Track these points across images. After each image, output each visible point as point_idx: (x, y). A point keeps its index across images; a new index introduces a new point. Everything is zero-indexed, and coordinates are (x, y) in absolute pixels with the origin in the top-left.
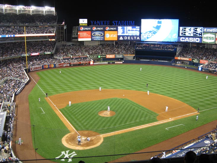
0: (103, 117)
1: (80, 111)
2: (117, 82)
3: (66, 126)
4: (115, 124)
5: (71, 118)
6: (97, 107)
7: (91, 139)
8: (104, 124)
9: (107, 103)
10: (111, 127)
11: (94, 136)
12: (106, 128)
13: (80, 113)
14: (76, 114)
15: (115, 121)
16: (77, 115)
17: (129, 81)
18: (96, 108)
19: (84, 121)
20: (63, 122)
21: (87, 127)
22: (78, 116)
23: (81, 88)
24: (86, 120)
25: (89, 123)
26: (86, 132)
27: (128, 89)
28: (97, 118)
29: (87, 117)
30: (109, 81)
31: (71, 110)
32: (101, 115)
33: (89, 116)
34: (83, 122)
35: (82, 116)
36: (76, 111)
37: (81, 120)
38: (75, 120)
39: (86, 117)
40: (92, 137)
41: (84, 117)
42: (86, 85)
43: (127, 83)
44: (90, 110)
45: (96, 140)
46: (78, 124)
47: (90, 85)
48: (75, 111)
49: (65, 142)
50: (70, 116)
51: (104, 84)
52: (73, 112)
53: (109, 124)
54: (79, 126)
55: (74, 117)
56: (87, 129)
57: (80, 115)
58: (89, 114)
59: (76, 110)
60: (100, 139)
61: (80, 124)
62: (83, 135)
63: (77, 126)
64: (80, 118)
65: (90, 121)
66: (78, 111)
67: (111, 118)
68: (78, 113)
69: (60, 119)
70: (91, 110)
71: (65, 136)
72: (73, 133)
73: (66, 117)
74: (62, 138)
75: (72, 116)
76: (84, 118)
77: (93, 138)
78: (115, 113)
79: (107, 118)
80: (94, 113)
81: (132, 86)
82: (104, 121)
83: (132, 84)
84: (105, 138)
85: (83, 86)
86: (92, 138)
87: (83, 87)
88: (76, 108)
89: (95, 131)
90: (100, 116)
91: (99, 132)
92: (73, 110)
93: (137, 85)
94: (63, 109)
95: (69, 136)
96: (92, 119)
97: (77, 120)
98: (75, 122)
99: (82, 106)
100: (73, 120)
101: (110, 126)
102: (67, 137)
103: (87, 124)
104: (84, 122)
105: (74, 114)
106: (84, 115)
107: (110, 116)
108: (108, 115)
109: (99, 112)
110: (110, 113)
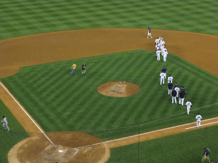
0: (110, 98)
1: (52, 84)
2: (145, 10)
3: (19, 119)
4: (139, 116)
5: (32, 100)
7: (81, 151)
8: (112, 114)
9: (120, 63)
10: (131, 121)
11: (88, 144)
12: (115, 126)
13: (53, 87)
14: (44, 91)
15: (140, 108)
16: (44, 94)
17: (175, 8)
18: (92, 75)
19: (63, 107)
20: (11, 110)
21: (71, 122)
22: (48, 95)
23: (54, 26)
24: (68, 107)
25: (74, 112)
26: (68, 136)
27: (172, 28)
28: (96, 101)
29: (71, 99)
30: (125, 8)
31: (31, 81)
32: (104, 93)
33: (76, 94)
34: (59, 110)
35: (57, 96)
36: (43, 83)
37: (54, 104)
38: (42, 104)
39: (68, 97)
40: (83, 147)
41: (62, 97)
42: (66, 19)
43: (169, 14)
45: (93, 155)
46: (47, 116)
47: (78, 18)
48: (39, 82)
49: (17, 160)
50: (27, 95)
51: (112, 16)
52: (35, 86)
53: (123, 116)
54: (52, 122)
55: (37, 99)
56: (71, 128)
57: (53, 92)
58: (74, 91)
59: (43, 80)
60: (103, 151)
61: (53, 116)
62: (59, 142)
63: (45, 121)
64: (53, 100)
65: (79, 109)
66: (48, 83)
67: (130, 99)
68: (48, 87)
69: (4, 104)
71: (16, 146)
72: (35, 138)
73: (19, 99)
74: (9, 149)
75: (33, 96)
76: (63, 101)
77: (86, 149)
78: (140, 88)
79: (119, 99)
80: (87, 89)
81: (180, 21)
82: (112, 109)
83: (182, 15)
85: (60, 20)
86: (84, 150)
87: (60, 22)
88: (43, 76)
89: (90, 134)
90: (103, 96)
91: (99, 135)
92: (35, 82)
93: (194, 19)
94: (11, 78)
95: (26, 145)
96: (82, 104)
97: (46, 104)
98: (41, 110)
99: (58, 69)
100: (36, 104)
101: (126, 119)
102: (20, 148)
103: (70, 116)
104: (65, 110)
105: (39, 90)
106: (62, 93)
107: (126, 95)
108: (121, 93)
109: (100, 85)
110: (127, 88)
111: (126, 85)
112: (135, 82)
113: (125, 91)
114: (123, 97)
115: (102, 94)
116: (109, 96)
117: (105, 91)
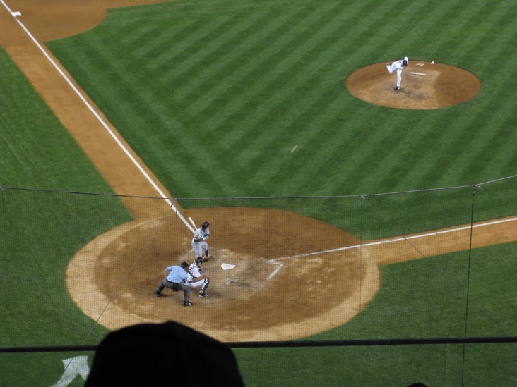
0: (385, 110)
1: (206, 63)
3: (100, 166)
4: (475, 170)
5: (142, 110)
6: (342, 31)
7: (290, 269)
8: (391, 161)
10: (447, 185)
11: (312, 248)
12: (400, 194)
13: (208, 72)
14: (179, 82)
15: (479, 145)
16: (181, 94)
18: (332, 40)
19: (237, 134)
20: (78, 138)
21: (260, 179)
22: (193, 97)
24: (254, 134)
25: (272, 150)
26: (251, 221)
28: (340, 120)
29: (262, 111)
31: (140, 53)
32: (365, 95)
33: (279, 97)
34: (226, 142)
35: (222, 101)
36: (178, 59)
37: (211, 125)
38: (172, 124)
39: (253, 105)
40: (296, 258)
41: (237, 104)
44: (283, 54)
45: (325, 282)
46: (188, 159)
48: (167, 56)
49: (94, 287)
50: (129, 95)
52: (152, 66)
53: (425, 166)
54: (202, 176)
55: (157, 107)
56: (260, 200)
57: (206, 87)
58: (273, 87)
59: (179, 48)
60: (358, 272)
61: (205, 160)
62: (222, 238)
63: (182, 176)
64: (208, 113)
65: (286, 141)
66: (194, 60)
67: (446, 118)
68: (193, 72)
69: (56, 120)
70: (296, 56)
71: (90, 246)
72: (150, 224)
73: (103, 107)
74: (71, 255)
75: (146, 96)
76: (238, 117)
77: (306, 265)
78: (481, 82)
79: (415, 117)
80: (315, 81)
82: (389, 144)
84: (392, 272)
86: (299, 265)
88: (178, 38)
89: (318, 218)
90: (362, 104)
91: (346, 223)
92: (153, 55)
94: (78, 41)
95: (123, 245)
96: (297, 127)
97: (186, 124)
98: (170, 142)
99: (223, 19)
100: (155, 123)
101: (433, 178)
102: (107, 251)
103: (257, 163)
104: (242, 145)
105: (165, 80)
106: (236, 91)
107: (437, 105)
108: (421, 97)
109: (354, 71)
110: (440, 84)
111: (436, 74)
112: (465, 64)
113: (434, 90)
114: (427, 110)
115: (361, 97)
116: (384, 105)
117: (371, 89)
